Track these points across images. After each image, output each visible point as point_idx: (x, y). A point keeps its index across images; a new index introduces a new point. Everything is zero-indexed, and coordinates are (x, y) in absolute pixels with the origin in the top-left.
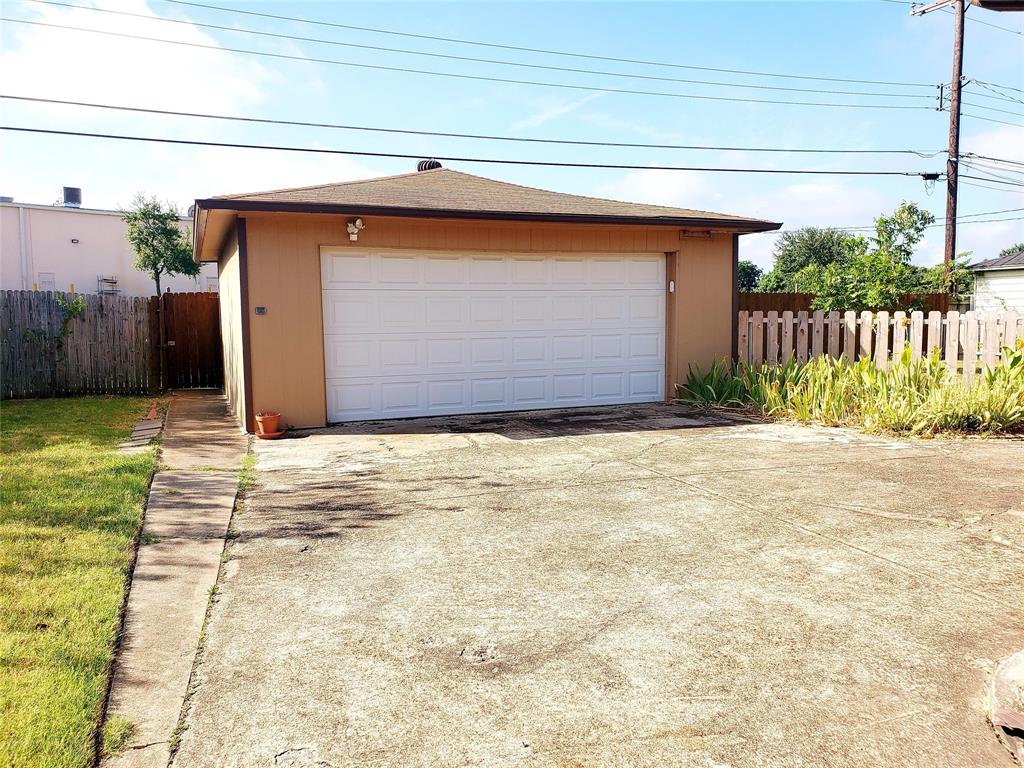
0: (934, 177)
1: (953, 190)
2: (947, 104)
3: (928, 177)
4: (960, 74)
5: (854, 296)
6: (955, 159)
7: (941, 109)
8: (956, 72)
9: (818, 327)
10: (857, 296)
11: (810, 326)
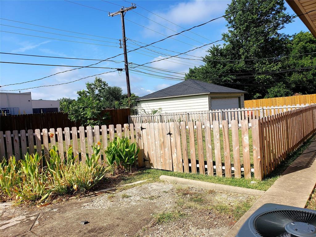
0: (121, 70)
1: (127, 74)
2: (123, 46)
3: (119, 70)
4: (125, 36)
5: (82, 114)
6: (126, 64)
7: (121, 48)
8: (123, 36)
9: (24, 138)
10: (83, 114)
11: (20, 138)
